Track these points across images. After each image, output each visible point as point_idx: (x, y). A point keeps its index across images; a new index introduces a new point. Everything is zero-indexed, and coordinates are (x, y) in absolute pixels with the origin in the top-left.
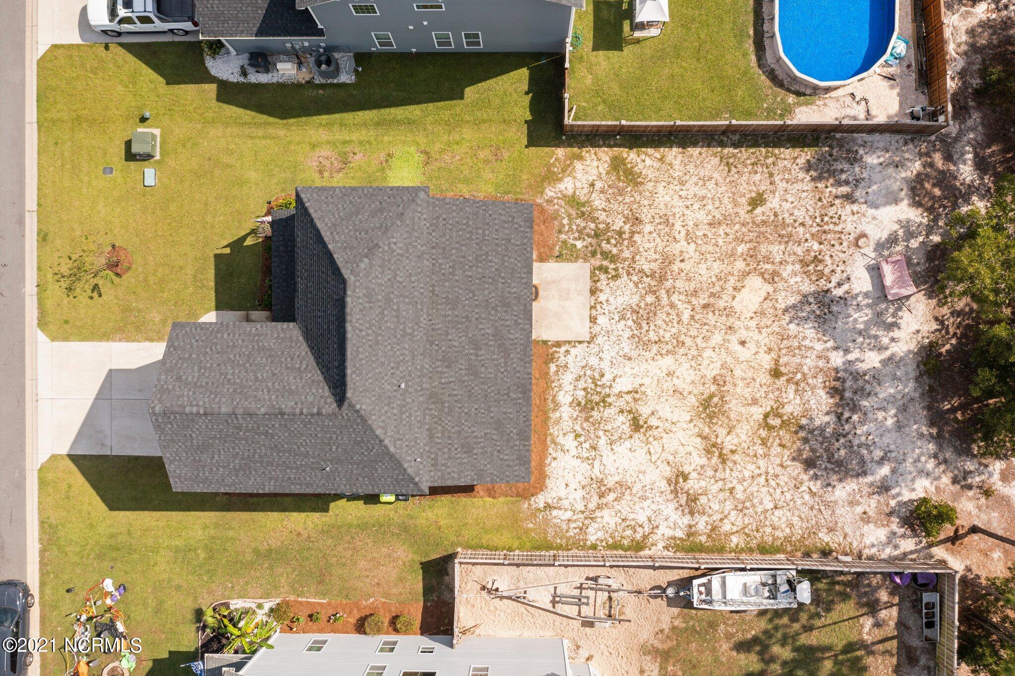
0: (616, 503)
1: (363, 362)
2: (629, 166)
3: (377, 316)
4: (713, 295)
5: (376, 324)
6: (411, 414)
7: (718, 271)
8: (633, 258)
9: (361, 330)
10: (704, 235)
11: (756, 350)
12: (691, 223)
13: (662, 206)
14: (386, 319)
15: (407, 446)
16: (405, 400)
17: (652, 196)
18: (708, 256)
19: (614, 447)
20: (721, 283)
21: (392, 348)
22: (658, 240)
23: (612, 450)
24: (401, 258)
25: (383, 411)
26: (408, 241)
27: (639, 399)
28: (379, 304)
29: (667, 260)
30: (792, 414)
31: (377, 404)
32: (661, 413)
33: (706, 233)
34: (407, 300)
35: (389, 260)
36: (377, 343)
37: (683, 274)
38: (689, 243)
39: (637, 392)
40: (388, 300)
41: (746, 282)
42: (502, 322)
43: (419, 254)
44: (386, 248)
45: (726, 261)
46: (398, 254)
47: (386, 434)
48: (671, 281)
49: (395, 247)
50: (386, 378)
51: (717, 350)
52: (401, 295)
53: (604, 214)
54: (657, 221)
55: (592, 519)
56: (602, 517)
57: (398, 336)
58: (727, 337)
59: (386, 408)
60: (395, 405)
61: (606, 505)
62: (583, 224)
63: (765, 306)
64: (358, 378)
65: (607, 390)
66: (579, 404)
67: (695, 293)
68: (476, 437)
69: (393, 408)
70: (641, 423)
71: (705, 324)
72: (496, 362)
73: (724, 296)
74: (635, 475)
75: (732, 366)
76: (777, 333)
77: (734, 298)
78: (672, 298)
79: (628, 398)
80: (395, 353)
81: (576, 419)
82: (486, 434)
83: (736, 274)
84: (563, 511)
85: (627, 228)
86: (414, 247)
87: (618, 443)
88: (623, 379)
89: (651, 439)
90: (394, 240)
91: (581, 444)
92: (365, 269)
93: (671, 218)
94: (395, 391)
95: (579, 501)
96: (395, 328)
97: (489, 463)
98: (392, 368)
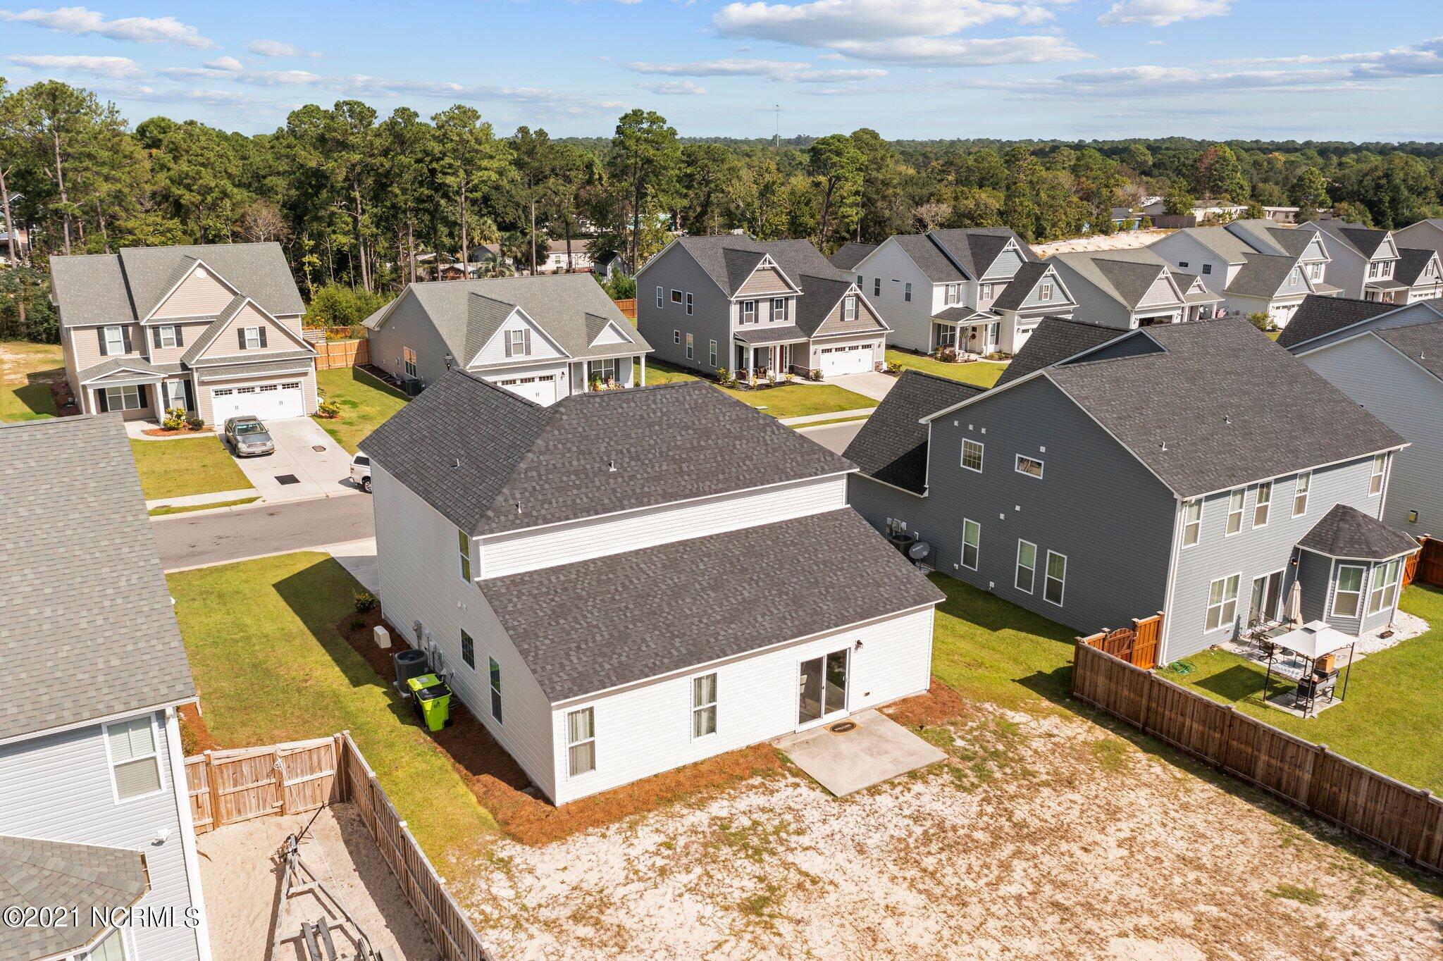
0: (576, 943)
2: (1124, 757)
3: (681, 421)
4: (1089, 907)
5: (672, 421)
6: (579, 488)
8: (1014, 797)
10: (1158, 858)
12: (1150, 837)
14: (683, 433)
15: (534, 488)
16: (595, 476)
17: (1121, 787)
18: (1136, 875)
19: (687, 896)
20: (1121, 908)
21: (653, 447)
22: (1075, 813)
23: (681, 895)
24: (761, 443)
25: (569, 445)
27: (805, 890)
28: (696, 422)
29: (1061, 833)
31: (574, 435)
32: (808, 932)
33: (1164, 859)
36: (650, 425)
37: (1067, 859)
38: (1119, 846)
39: (814, 882)
40: (706, 433)
42: (770, 605)
45: (1160, 899)
47: (541, 453)
48: (1039, 850)
50: (612, 443)
52: (721, 450)
53: (1031, 753)
54: (1099, 803)
55: (518, 926)
56: (531, 937)
57: (671, 453)
59: (575, 449)
60: (583, 462)
61: (561, 932)
62: (990, 739)
65: (781, 849)
66: (724, 828)
67: (1060, 885)
68: (584, 617)
69: (578, 460)
70: (766, 911)
71: (1031, 919)
72: (710, 611)
73: (1107, 922)
74: (655, 945)
77: (1122, 935)
79: (794, 877)
80: (649, 452)
81: (696, 833)
82: (597, 626)
83: (1162, 920)
84: (509, 884)
85: (1045, 777)
87: (700, 898)
88: (820, 859)
89: (748, 936)
91: (657, 854)
93: (1124, 815)
94: (601, 458)
95: (545, 893)
96: (678, 448)
97: (552, 641)
98: (628, 451)
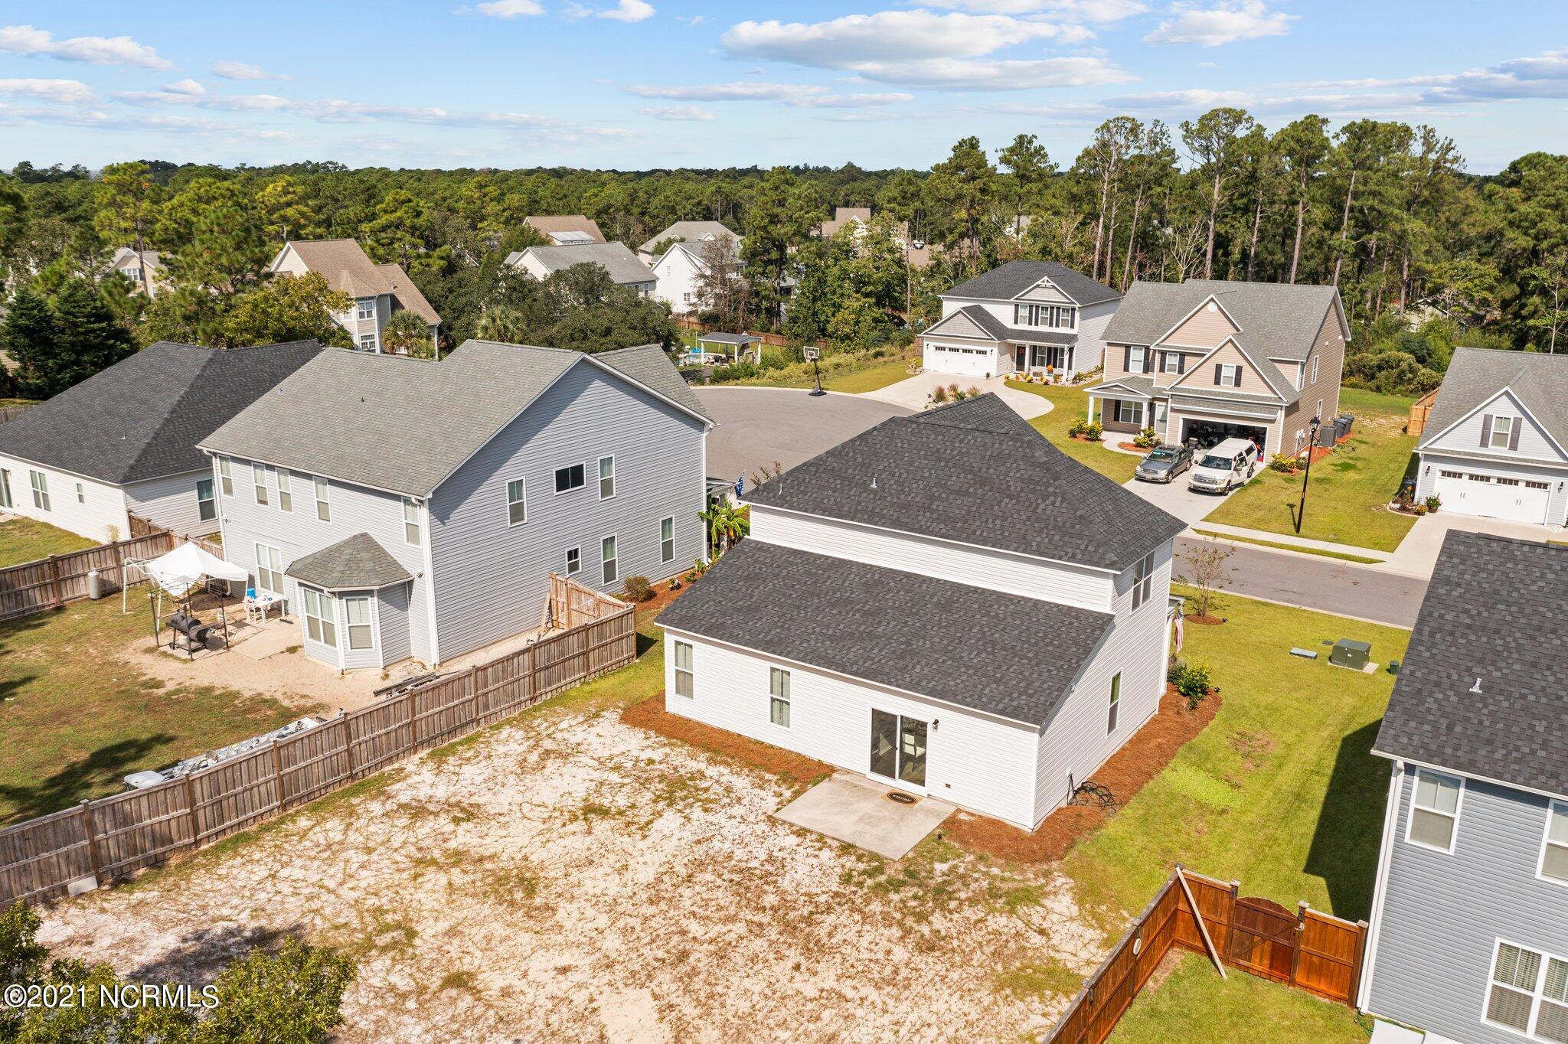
0: (520, 758)
1: (925, 440)
2: (1048, 993)
3: (971, 464)
4: (693, 974)
5: (961, 462)
7: (729, 1002)
8: (860, 911)
9: (961, 441)
10: (818, 1019)
11: (531, 977)
12: (859, 1012)
13: (930, 991)
14: (962, 475)
15: (804, 480)
17: (961, 988)
18: (772, 1004)
19: (594, 783)
20: (702, 995)
21: (923, 478)
22: (865, 955)
23: (592, 781)
24: (1031, 509)
26: (1051, 522)
27: (627, 827)
28: (984, 469)
29: (814, 949)
30: (368, 962)
32: (578, 837)
33: (819, 1024)
34: (974, 509)
35: (1033, 491)
36: (939, 460)
37: (771, 956)
38: (822, 990)
39: (641, 829)
40: (984, 483)
41: (665, 1026)
42: (882, 645)
43: (1029, 537)
44: (1051, 489)
45: (736, 1021)
46: (1038, 504)
47: (833, 455)
48: (773, 937)
49: (1048, 502)
50: (893, 465)
51: (594, 934)
52: (983, 502)
53: (973, 918)
54: (904, 972)
55: (531, 738)
56: (521, 744)
57: (935, 489)
58: (598, 955)
59: (860, 460)
62: (974, 886)
63: (590, 1029)
64: (910, 430)
65: (679, 807)
66: (691, 778)
67: (721, 955)
69: (855, 470)
70: (592, 816)
71: (653, 941)
72: (833, 626)
73: (674, 987)
75: (545, 937)
76: (521, 1019)
77: (656, 997)
78: (744, 924)
79: (642, 819)
80: (917, 482)
81: (675, 769)
82: (753, 596)
83: (698, 1022)
84: (574, 724)
85: (925, 930)
86: (1041, 531)
87: (593, 788)
88: (674, 826)
89: (556, 814)
90: (1057, 504)
91: (637, 761)
92: (1033, 456)
93: (895, 992)
94: (873, 475)
96: (945, 487)
97: (715, 591)
98: (900, 476)
